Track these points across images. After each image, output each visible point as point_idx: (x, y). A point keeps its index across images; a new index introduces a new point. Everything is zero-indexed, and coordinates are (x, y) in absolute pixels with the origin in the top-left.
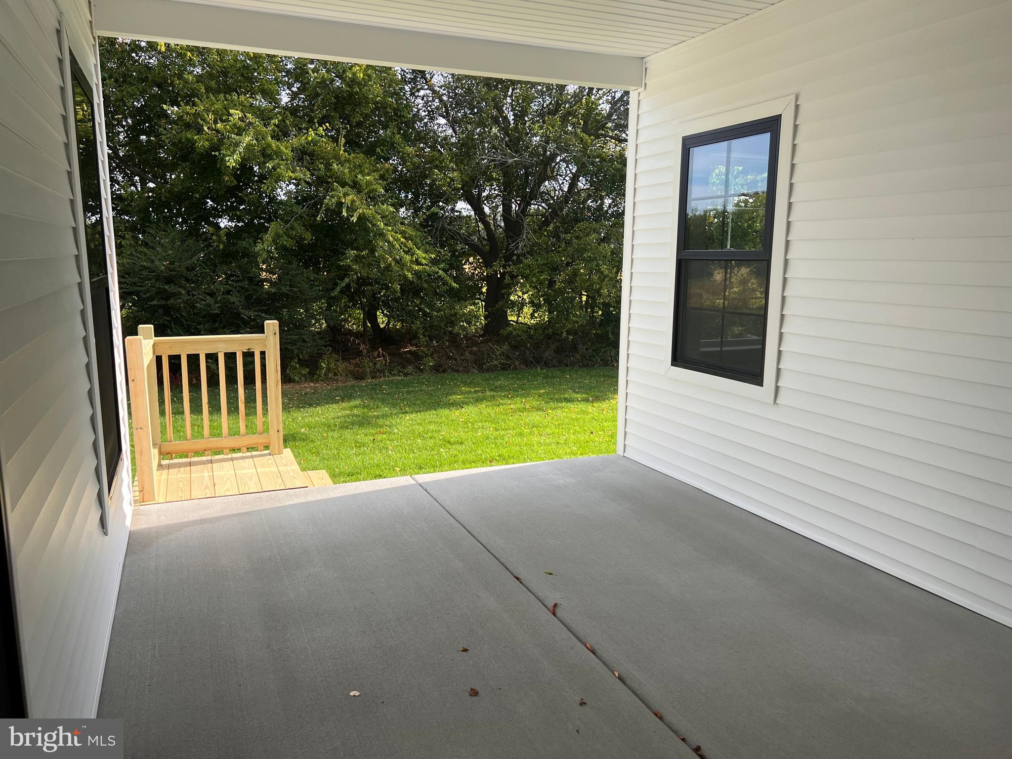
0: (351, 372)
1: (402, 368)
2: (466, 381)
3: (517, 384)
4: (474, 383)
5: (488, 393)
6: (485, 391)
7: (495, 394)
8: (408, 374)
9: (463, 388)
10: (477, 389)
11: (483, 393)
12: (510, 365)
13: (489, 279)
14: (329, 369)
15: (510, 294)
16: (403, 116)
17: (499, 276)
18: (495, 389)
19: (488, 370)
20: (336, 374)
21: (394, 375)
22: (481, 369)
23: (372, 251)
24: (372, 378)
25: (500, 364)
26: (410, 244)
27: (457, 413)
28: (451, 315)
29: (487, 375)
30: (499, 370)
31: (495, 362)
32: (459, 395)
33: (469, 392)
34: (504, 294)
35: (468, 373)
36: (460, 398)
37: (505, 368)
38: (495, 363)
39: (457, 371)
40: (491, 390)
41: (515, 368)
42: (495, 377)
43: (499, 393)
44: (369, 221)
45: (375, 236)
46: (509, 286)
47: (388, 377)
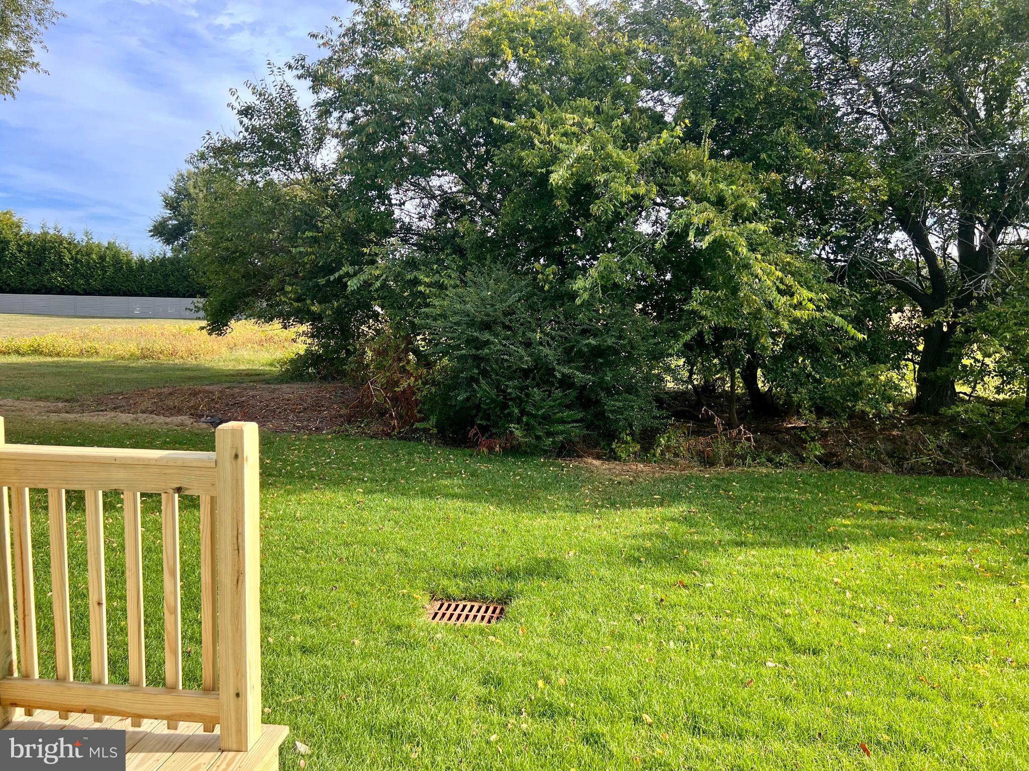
0: (700, 453)
1: (774, 453)
2: (867, 490)
3: (960, 507)
4: (881, 494)
5: (903, 521)
6: (898, 514)
7: (914, 523)
8: (781, 464)
9: (859, 504)
10: (883, 508)
11: (892, 519)
12: (951, 466)
13: (927, 334)
14: (668, 448)
15: (960, 357)
16: (806, 108)
17: (945, 329)
18: (917, 513)
19: (912, 471)
20: (676, 455)
21: (761, 464)
22: (899, 469)
23: (735, 290)
24: (726, 466)
25: (934, 462)
26: (789, 280)
27: (833, 557)
28: (853, 384)
29: (907, 480)
30: (931, 473)
31: (925, 459)
32: (848, 517)
33: (868, 514)
34: (951, 356)
35: (876, 471)
36: (846, 526)
37: (941, 470)
38: (925, 461)
39: (859, 467)
40: (910, 514)
41: (960, 472)
42: (920, 487)
43: (922, 524)
44: (730, 247)
45: (738, 269)
46: (961, 344)
47: (750, 466)
